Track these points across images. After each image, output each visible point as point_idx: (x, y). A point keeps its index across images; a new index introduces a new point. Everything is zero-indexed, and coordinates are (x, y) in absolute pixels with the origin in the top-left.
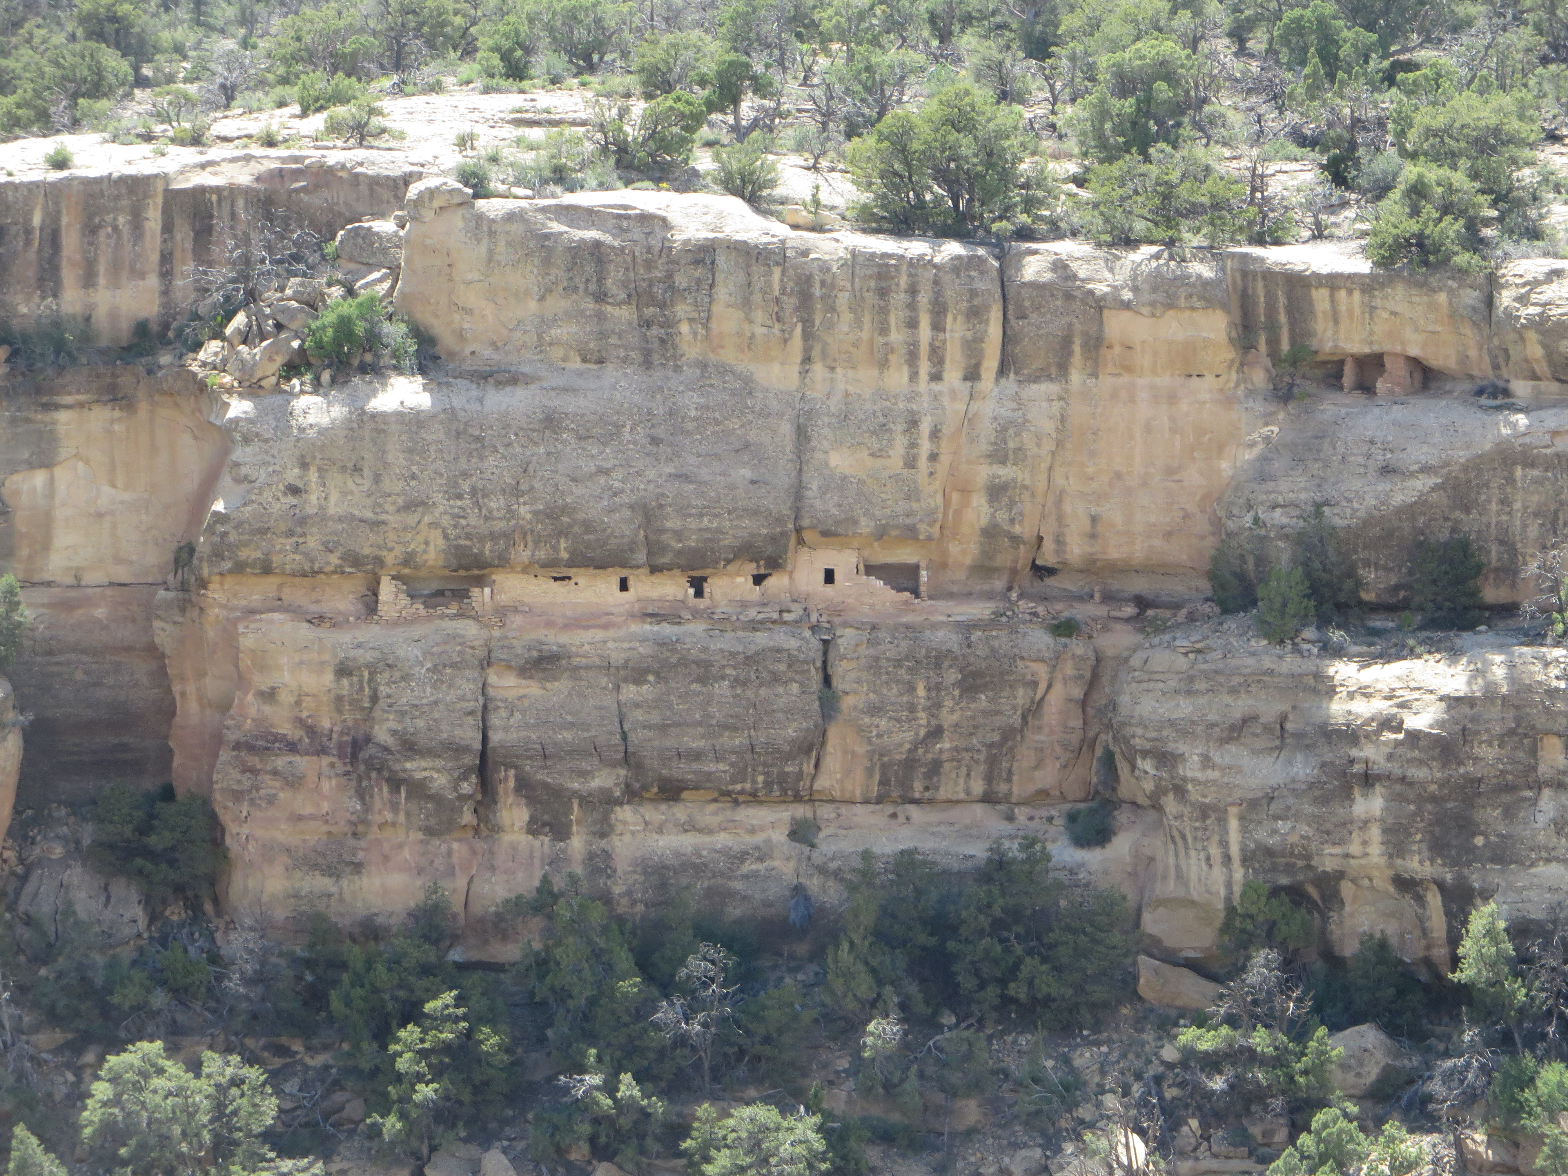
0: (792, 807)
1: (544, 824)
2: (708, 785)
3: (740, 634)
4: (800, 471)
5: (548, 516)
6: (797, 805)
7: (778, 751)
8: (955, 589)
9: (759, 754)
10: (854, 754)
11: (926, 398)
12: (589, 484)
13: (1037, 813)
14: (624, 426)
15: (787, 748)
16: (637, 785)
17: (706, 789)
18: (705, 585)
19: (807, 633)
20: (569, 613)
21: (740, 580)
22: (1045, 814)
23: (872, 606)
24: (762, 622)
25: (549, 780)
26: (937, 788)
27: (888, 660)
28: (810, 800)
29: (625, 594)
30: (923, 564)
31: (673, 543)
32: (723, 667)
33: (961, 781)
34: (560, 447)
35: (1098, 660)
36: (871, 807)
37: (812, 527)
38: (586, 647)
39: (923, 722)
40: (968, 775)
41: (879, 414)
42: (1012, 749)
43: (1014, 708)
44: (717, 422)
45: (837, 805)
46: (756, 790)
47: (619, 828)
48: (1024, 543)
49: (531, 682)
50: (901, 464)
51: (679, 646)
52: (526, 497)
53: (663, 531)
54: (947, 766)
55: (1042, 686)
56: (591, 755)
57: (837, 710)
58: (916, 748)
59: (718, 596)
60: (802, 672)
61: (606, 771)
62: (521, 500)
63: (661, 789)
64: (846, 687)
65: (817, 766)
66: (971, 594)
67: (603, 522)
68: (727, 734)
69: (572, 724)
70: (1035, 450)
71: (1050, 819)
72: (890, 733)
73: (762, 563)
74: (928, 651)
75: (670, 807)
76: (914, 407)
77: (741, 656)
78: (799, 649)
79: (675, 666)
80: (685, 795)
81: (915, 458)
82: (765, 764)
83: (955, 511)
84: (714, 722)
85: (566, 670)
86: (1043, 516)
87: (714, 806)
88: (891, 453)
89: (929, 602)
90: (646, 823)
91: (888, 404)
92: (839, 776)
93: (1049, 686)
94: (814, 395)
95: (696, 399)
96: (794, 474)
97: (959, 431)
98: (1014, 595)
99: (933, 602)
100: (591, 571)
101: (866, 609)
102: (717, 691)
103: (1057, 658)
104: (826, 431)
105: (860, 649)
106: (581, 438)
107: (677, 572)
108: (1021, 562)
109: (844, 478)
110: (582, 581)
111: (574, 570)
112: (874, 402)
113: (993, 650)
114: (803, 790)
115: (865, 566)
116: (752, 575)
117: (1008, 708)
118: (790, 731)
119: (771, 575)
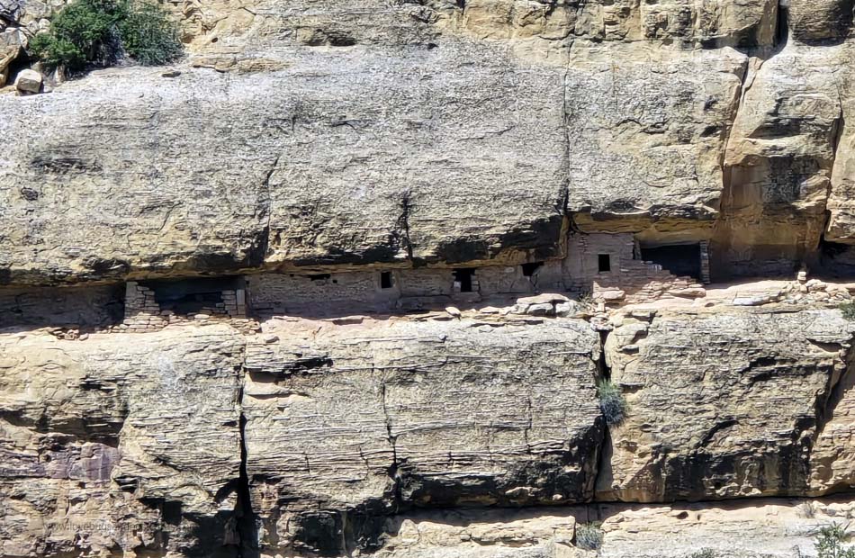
0: (574, 510)
3: (511, 328)
4: (568, 152)
5: (302, 211)
6: (580, 508)
7: (557, 451)
11: (699, 68)
12: (344, 174)
14: (378, 112)
15: (566, 447)
18: (473, 277)
19: (583, 324)
21: (509, 270)
24: (534, 314)
25: (315, 492)
27: (671, 349)
28: (593, 503)
29: (388, 291)
30: (703, 246)
31: (436, 234)
34: (312, 136)
37: (584, 211)
39: (711, 414)
41: (650, 87)
43: (808, 395)
44: (478, 104)
46: (536, 494)
48: (811, 219)
51: (447, 344)
52: (278, 192)
53: (425, 222)
55: (837, 371)
56: (358, 463)
58: (704, 443)
59: (486, 287)
60: (579, 366)
61: (375, 480)
64: (628, 380)
65: (599, 465)
66: (756, 275)
67: (361, 215)
68: (503, 435)
69: (337, 432)
70: (819, 118)
72: (676, 427)
73: (532, 251)
74: (713, 338)
76: (687, 78)
77: (514, 352)
78: (575, 341)
79: (444, 365)
81: (690, 133)
83: (736, 188)
84: (488, 423)
85: (328, 374)
88: (664, 128)
90: (420, 534)
91: (659, 76)
93: (844, 371)
94: (580, 70)
95: (454, 79)
96: (562, 154)
100: (351, 267)
102: (489, 390)
104: (594, 108)
105: (640, 339)
106: (334, 126)
107: (442, 265)
108: (808, 239)
109: (615, 158)
110: (341, 279)
111: (333, 267)
112: (645, 75)
113: (782, 334)
114: (586, 492)
115: (642, 250)
116: (522, 265)
117: (800, 396)
118: (569, 429)
119: (542, 264)
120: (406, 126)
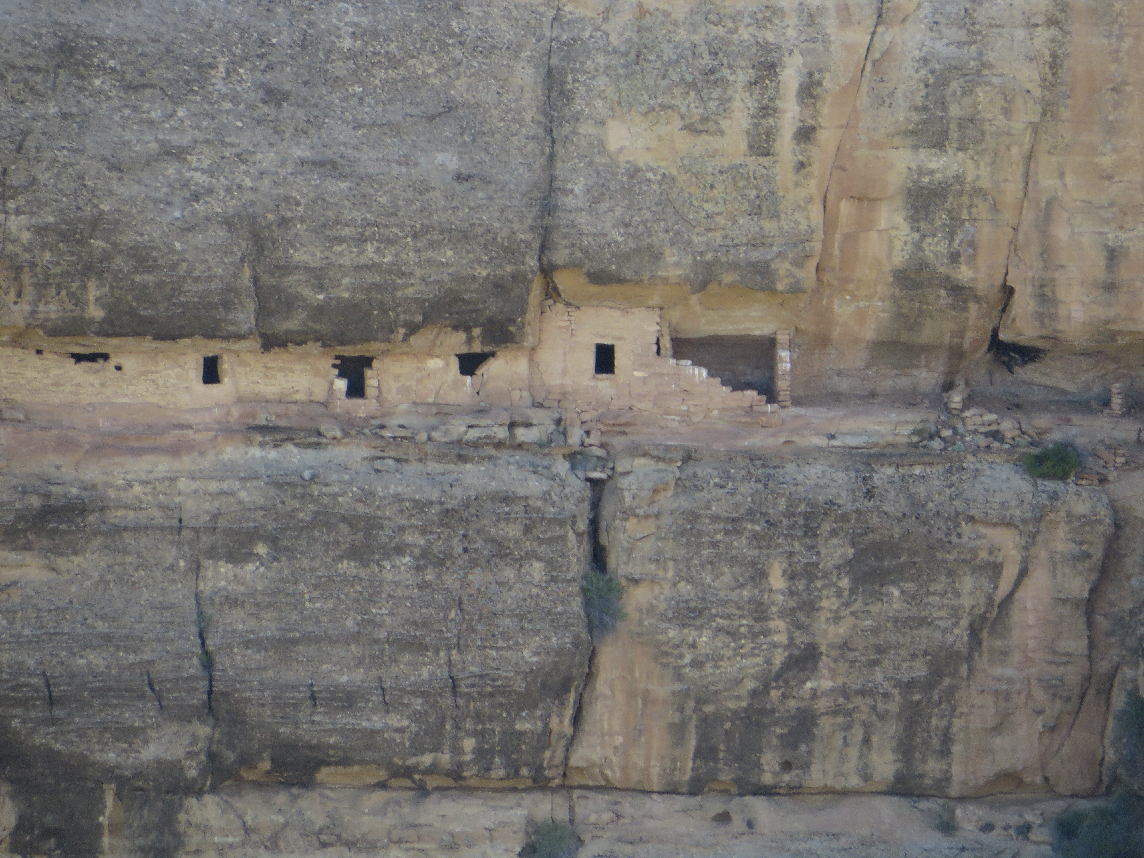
0: (528, 798)
1: (47, 833)
2: (368, 756)
3: (433, 466)
4: (551, 158)
5: (64, 237)
6: (538, 796)
7: (503, 691)
8: (844, 385)
9: (469, 697)
10: (648, 698)
11: (792, 20)
12: (144, 175)
13: (999, 818)
14: (212, 66)
15: (520, 685)
16: (230, 756)
17: (363, 763)
18: (368, 373)
19: (562, 467)
20: (104, 424)
21: (434, 364)
22: (1013, 819)
23: (685, 417)
24: (475, 445)
25: (59, 747)
26: (807, 766)
27: (715, 518)
28: (563, 787)
29: (214, 388)
30: (783, 338)
31: (306, 292)
32: (402, 529)
33: (853, 752)
34: (88, 103)
35: (1117, 525)
36: (681, 801)
37: (574, 265)
38: (137, 489)
39: (782, 638)
40: (866, 741)
41: (703, 49)
42: (951, 691)
43: (955, 614)
44: (394, 63)
45: (615, 796)
46: (461, 766)
47: (194, 839)
48: (977, 300)
49: (28, 557)
50: (744, 146)
51: (315, 489)
52: (21, 200)
53: (288, 269)
54: (826, 724)
55: (1010, 573)
56: (141, 697)
57: (619, 615)
58: (767, 689)
59: (392, 395)
60: (551, 541)
61: (171, 728)
62: (11, 205)
63: (278, 764)
64: (636, 570)
65: (577, 720)
66: (873, 395)
67: (172, 250)
68: (407, 657)
69: (107, 638)
70: (1001, 121)
71: (1025, 830)
72: (717, 658)
73: (477, 332)
74: (792, 503)
75: (295, 798)
76: (770, 37)
77: (435, 510)
78: (546, 497)
79: (309, 526)
80: (324, 774)
81: (770, 135)
82: (478, 717)
83: (846, 237)
84: (382, 634)
85: (96, 533)
86: (1014, 247)
87: (379, 797)
88: (724, 124)
89: (794, 411)
90: (247, 830)
91: (720, 31)
92: (619, 740)
93: (1023, 573)
94: (580, 12)
95: (352, 17)
96: (541, 162)
97: (855, 83)
98: (956, 399)
99: (802, 411)
100: (148, 344)
101: (673, 422)
102: (388, 576)
103: (1039, 519)
104: (601, 82)
105: (661, 497)
106: (129, 87)
107: (314, 348)
108: (969, 335)
109: (634, 172)
110: (129, 363)
111: (114, 342)
112: (694, 28)
113: (914, 502)
114: (550, 767)
115: (674, 340)
116: (458, 356)
117: (944, 614)
118: (526, 653)
119: (493, 355)
120: (261, 93)
